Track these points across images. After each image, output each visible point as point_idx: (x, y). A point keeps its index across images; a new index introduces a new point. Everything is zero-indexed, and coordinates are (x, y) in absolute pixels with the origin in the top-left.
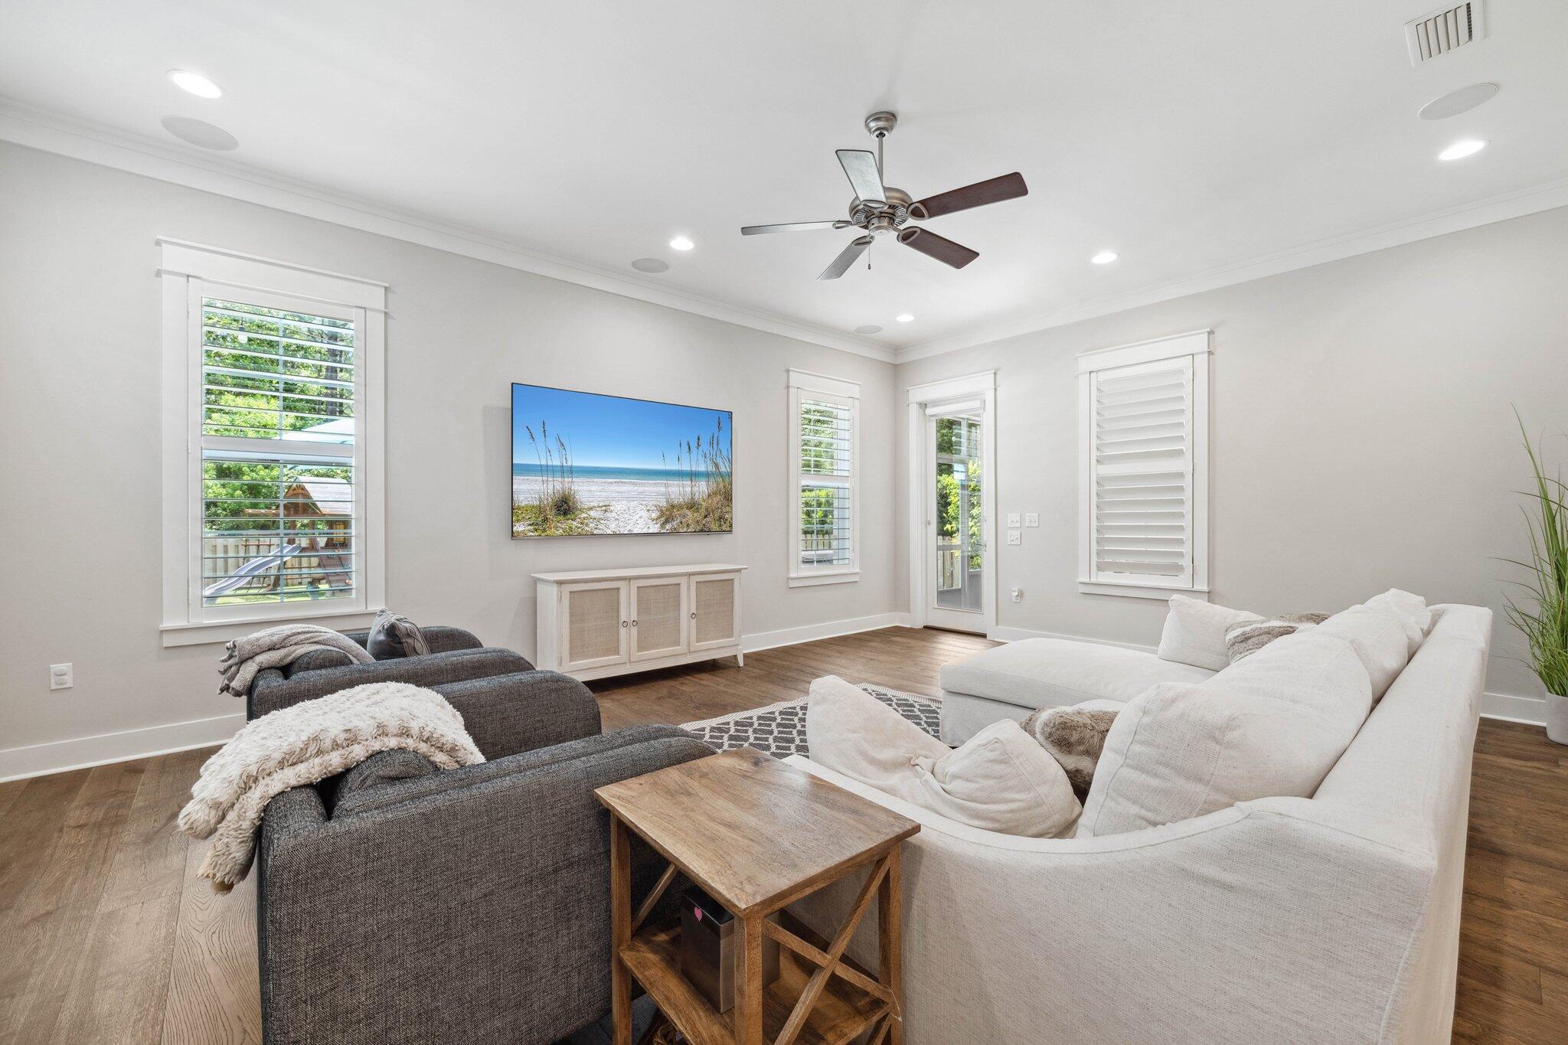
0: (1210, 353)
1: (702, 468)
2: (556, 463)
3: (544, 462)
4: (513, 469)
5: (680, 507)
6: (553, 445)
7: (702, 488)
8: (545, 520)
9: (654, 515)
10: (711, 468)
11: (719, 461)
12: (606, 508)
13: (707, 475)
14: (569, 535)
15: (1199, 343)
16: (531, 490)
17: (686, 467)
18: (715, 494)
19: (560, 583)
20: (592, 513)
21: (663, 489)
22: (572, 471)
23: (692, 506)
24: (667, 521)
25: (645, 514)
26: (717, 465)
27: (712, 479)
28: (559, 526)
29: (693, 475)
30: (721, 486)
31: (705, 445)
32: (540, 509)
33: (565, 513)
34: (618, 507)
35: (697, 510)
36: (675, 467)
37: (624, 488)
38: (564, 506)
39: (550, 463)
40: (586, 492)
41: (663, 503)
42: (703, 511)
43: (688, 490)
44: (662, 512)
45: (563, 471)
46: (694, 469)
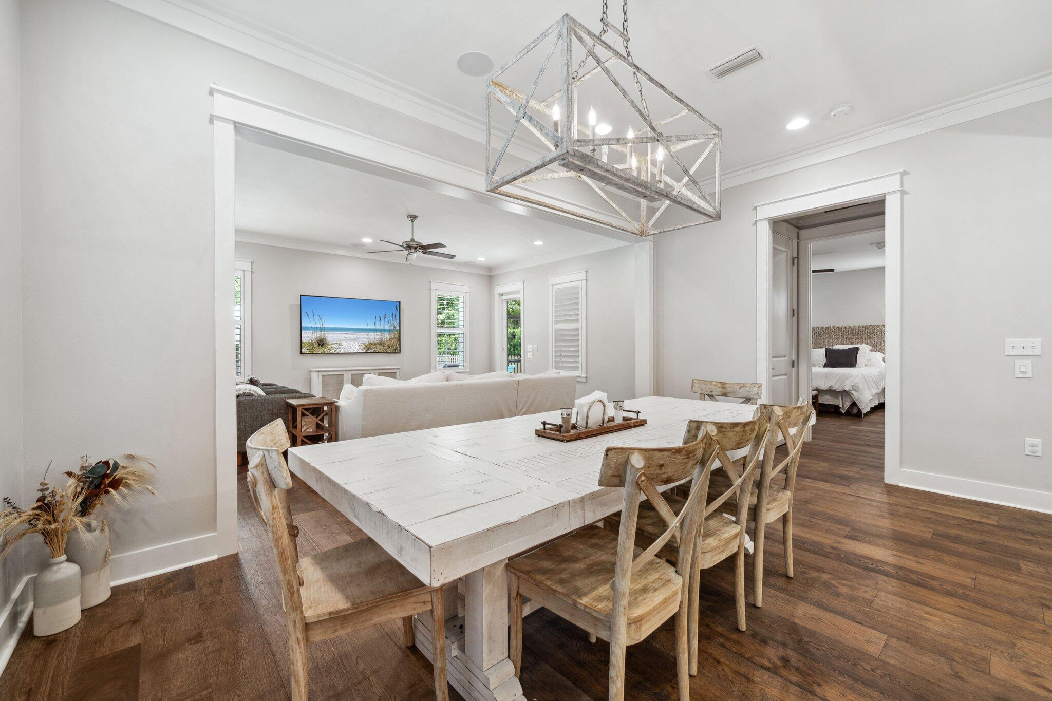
0: (586, 280)
1: (386, 327)
2: (318, 326)
3: (313, 326)
4: (301, 329)
5: (375, 344)
6: (317, 319)
7: (386, 336)
8: (313, 348)
9: (362, 347)
10: (391, 327)
11: (396, 325)
12: (340, 344)
13: (389, 330)
14: (323, 354)
15: (582, 276)
16: (308, 336)
17: (378, 327)
18: (393, 339)
19: (319, 372)
20: (333, 346)
21: (366, 336)
22: (325, 329)
23: (381, 343)
24: (368, 350)
25: (357, 347)
26: (393, 326)
27: (391, 332)
28: (321, 350)
29: (381, 331)
30: (395, 335)
31: (388, 318)
32: (311, 344)
33: (322, 345)
34: (345, 343)
35: (383, 346)
36: (372, 327)
37: (348, 336)
38: (321, 343)
39: (315, 326)
40: (330, 337)
41: (366, 342)
42: (386, 346)
43: (379, 337)
44: (366, 346)
45: (321, 329)
46: (382, 328)
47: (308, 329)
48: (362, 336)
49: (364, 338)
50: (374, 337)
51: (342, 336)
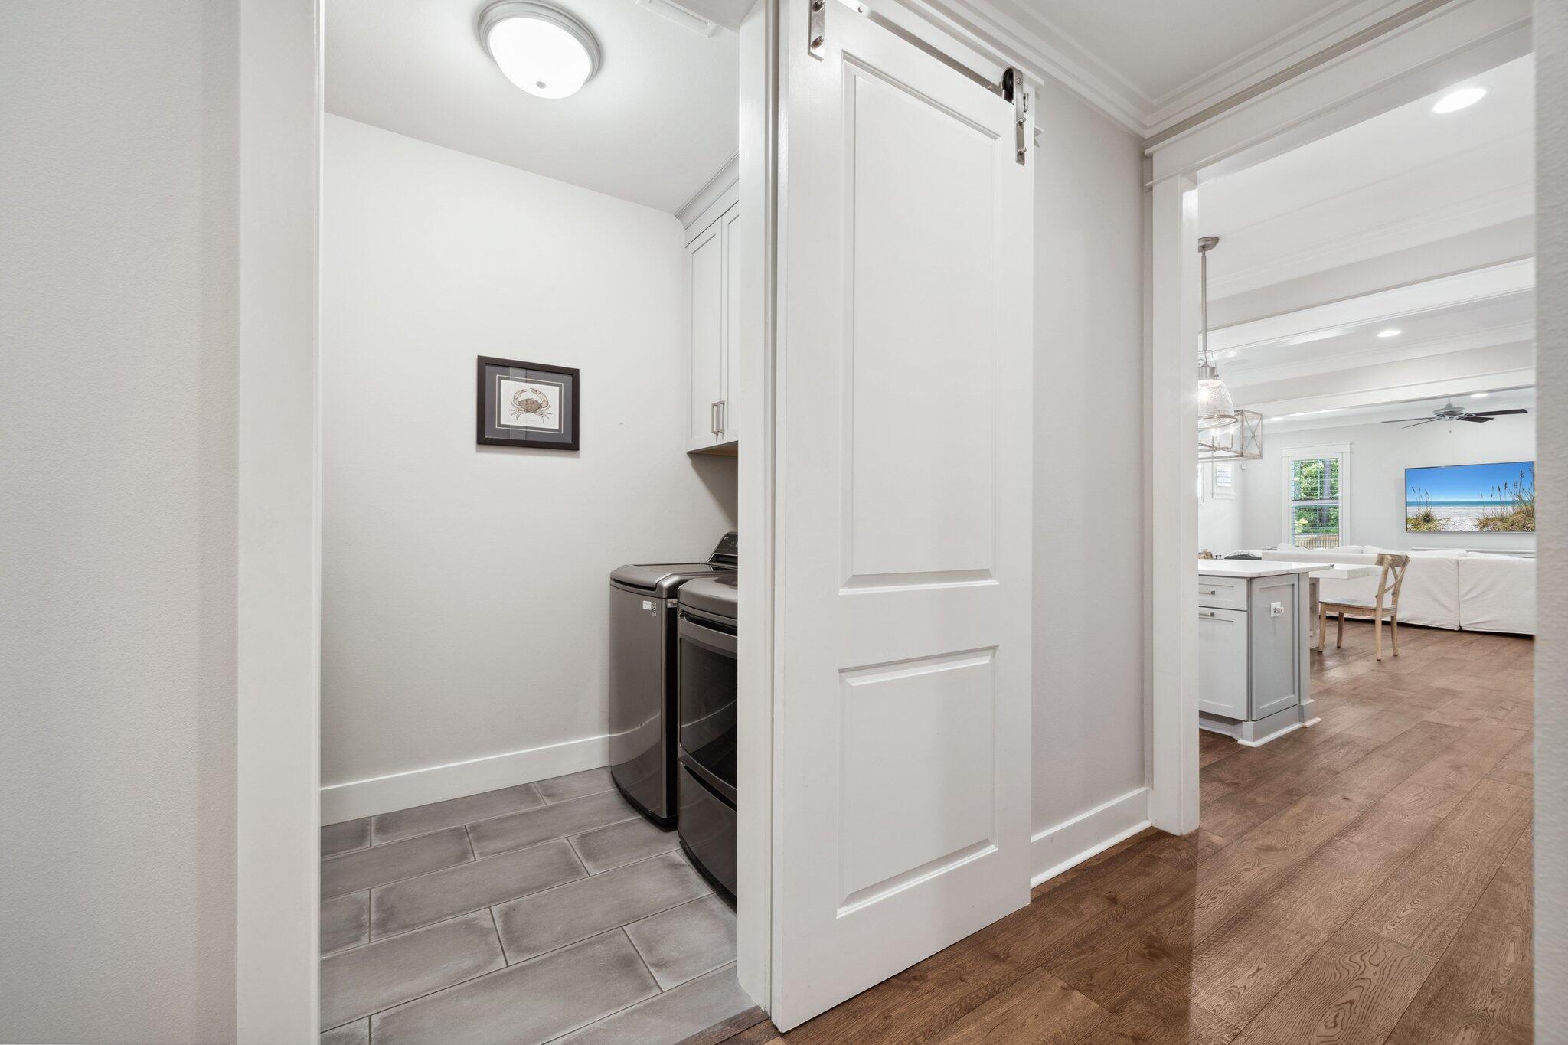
1: (1509, 499)
2: (1424, 501)
3: (1419, 501)
4: (1407, 504)
5: (1493, 520)
6: (1423, 494)
7: (1509, 510)
8: (1419, 524)
10: (1515, 499)
11: (1522, 494)
12: (1448, 520)
13: (1513, 503)
14: (1429, 531)
16: (1414, 512)
17: (1496, 499)
18: (1519, 513)
20: (1441, 522)
22: (1431, 504)
23: (1502, 519)
24: (1484, 527)
25: (1470, 523)
26: (1520, 497)
27: (1516, 506)
28: (1427, 526)
29: (1501, 503)
30: (1524, 508)
31: (1510, 487)
32: (1417, 520)
33: (1428, 521)
34: (1454, 519)
35: (1506, 522)
36: (1489, 499)
37: (1456, 511)
38: (1427, 519)
40: (1438, 512)
42: (1510, 522)
43: (1499, 511)
44: (1481, 523)
45: (1427, 504)
46: (1503, 500)
47: (1413, 504)
48: (1475, 511)
49: (1478, 512)
50: (1492, 511)
51: (1451, 511)
